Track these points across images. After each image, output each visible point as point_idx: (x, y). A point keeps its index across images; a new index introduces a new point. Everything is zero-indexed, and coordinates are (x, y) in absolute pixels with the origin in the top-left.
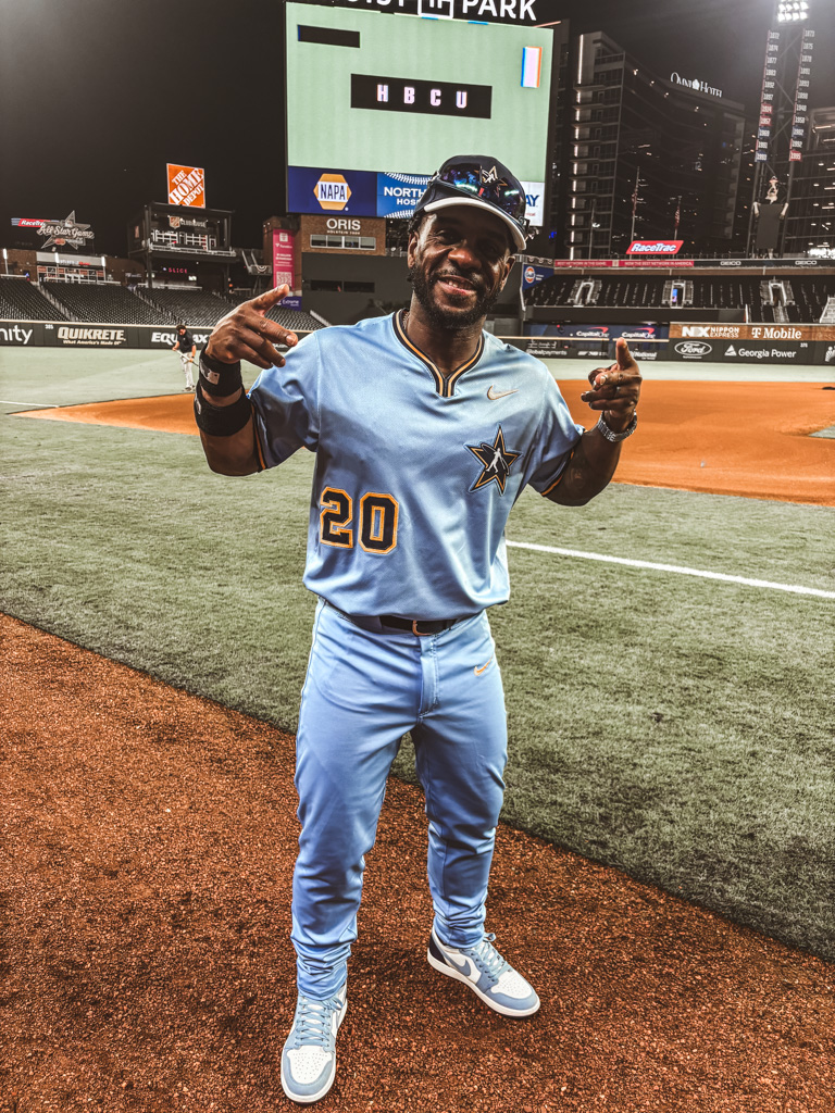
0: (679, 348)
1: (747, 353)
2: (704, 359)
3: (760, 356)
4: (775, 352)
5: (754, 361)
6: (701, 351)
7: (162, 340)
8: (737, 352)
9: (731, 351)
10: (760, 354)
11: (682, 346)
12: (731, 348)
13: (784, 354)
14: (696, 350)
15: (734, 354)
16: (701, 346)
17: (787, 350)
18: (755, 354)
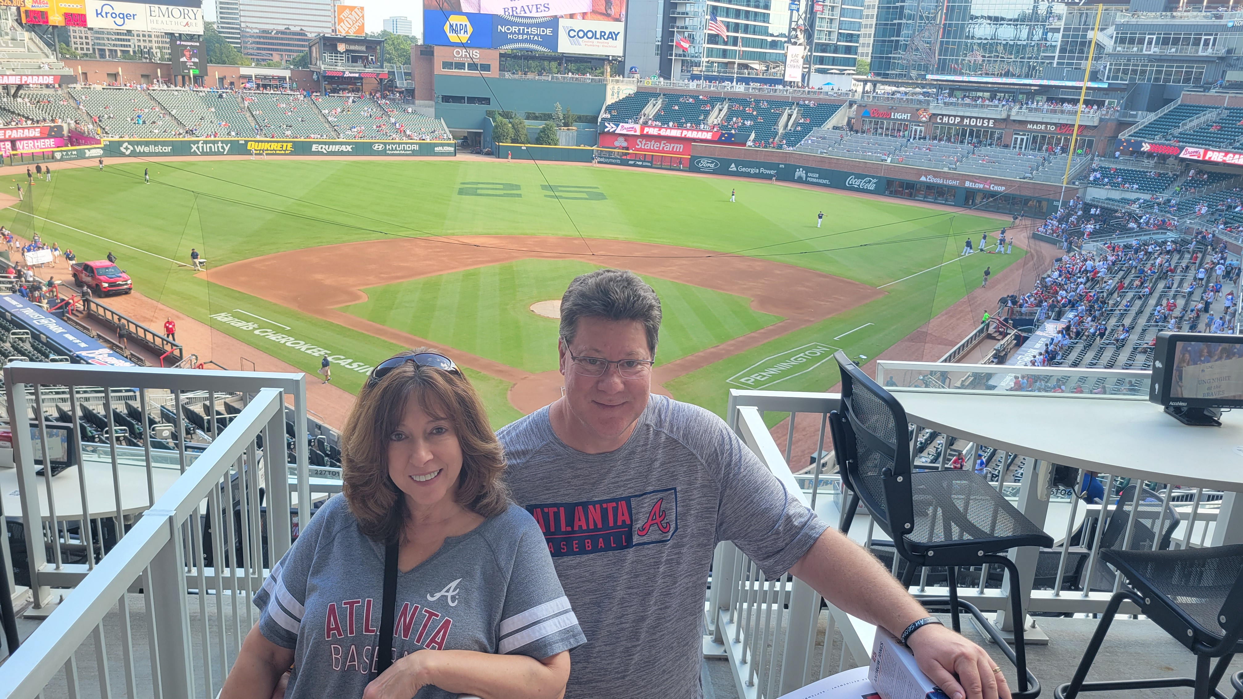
1: (744, 170)
2: (715, 172)
4: (762, 170)
5: (749, 175)
6: (712, 166)
7: (320, 150)
9: (733, 168)
10: (752, 171)
11: (699, 162)
12: (733, 165)
16: (712, 163)
18: (749, 170)
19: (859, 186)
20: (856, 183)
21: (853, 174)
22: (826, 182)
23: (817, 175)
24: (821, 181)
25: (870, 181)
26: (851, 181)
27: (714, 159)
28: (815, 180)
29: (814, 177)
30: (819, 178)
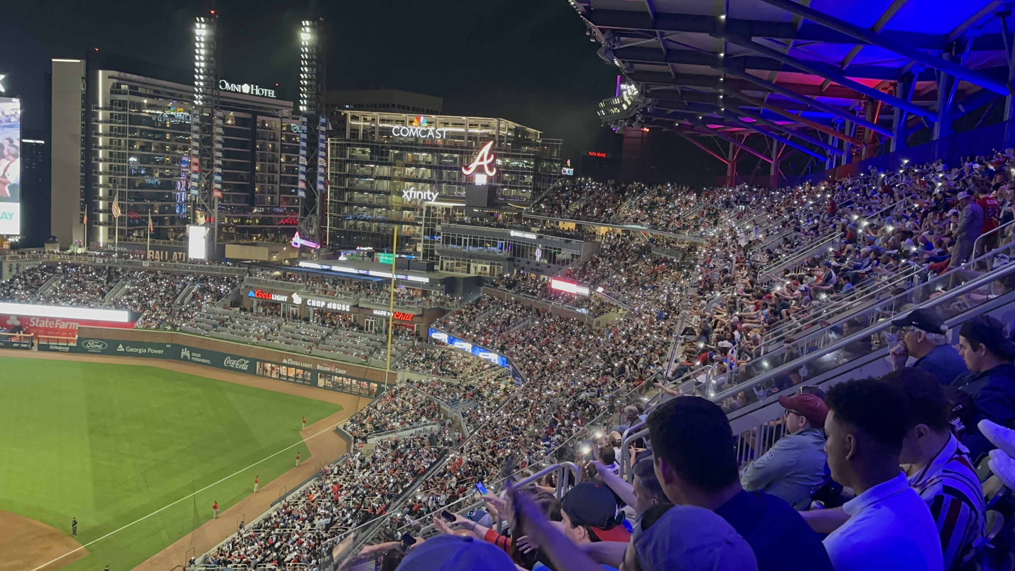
0: (85, 344)
1: (131, 350)
2: (103, 353)
3: (140, 352)
4: (149, 350)
5: (136, 355)
6: (100, 346)
8: (125, 349)
9: (121, 348)
10: (140, 351)
11: (87, 343)
12: (121, 346)
13: (156, 352)
14: (96, 346)
15: (123, 350)
16: (99, 344)
17: (158, 349)
18: (137, 350)
19: (234, 366)
20: (233, 363)
21: (229, 355)
22: (208, 361)
23: (200, 355)
24: (203, 361)
25: (243, 362)
26: (228, 361)
27: (102, 340)
28: (198, 360)
29: (197, 357)
30: (201, 358)
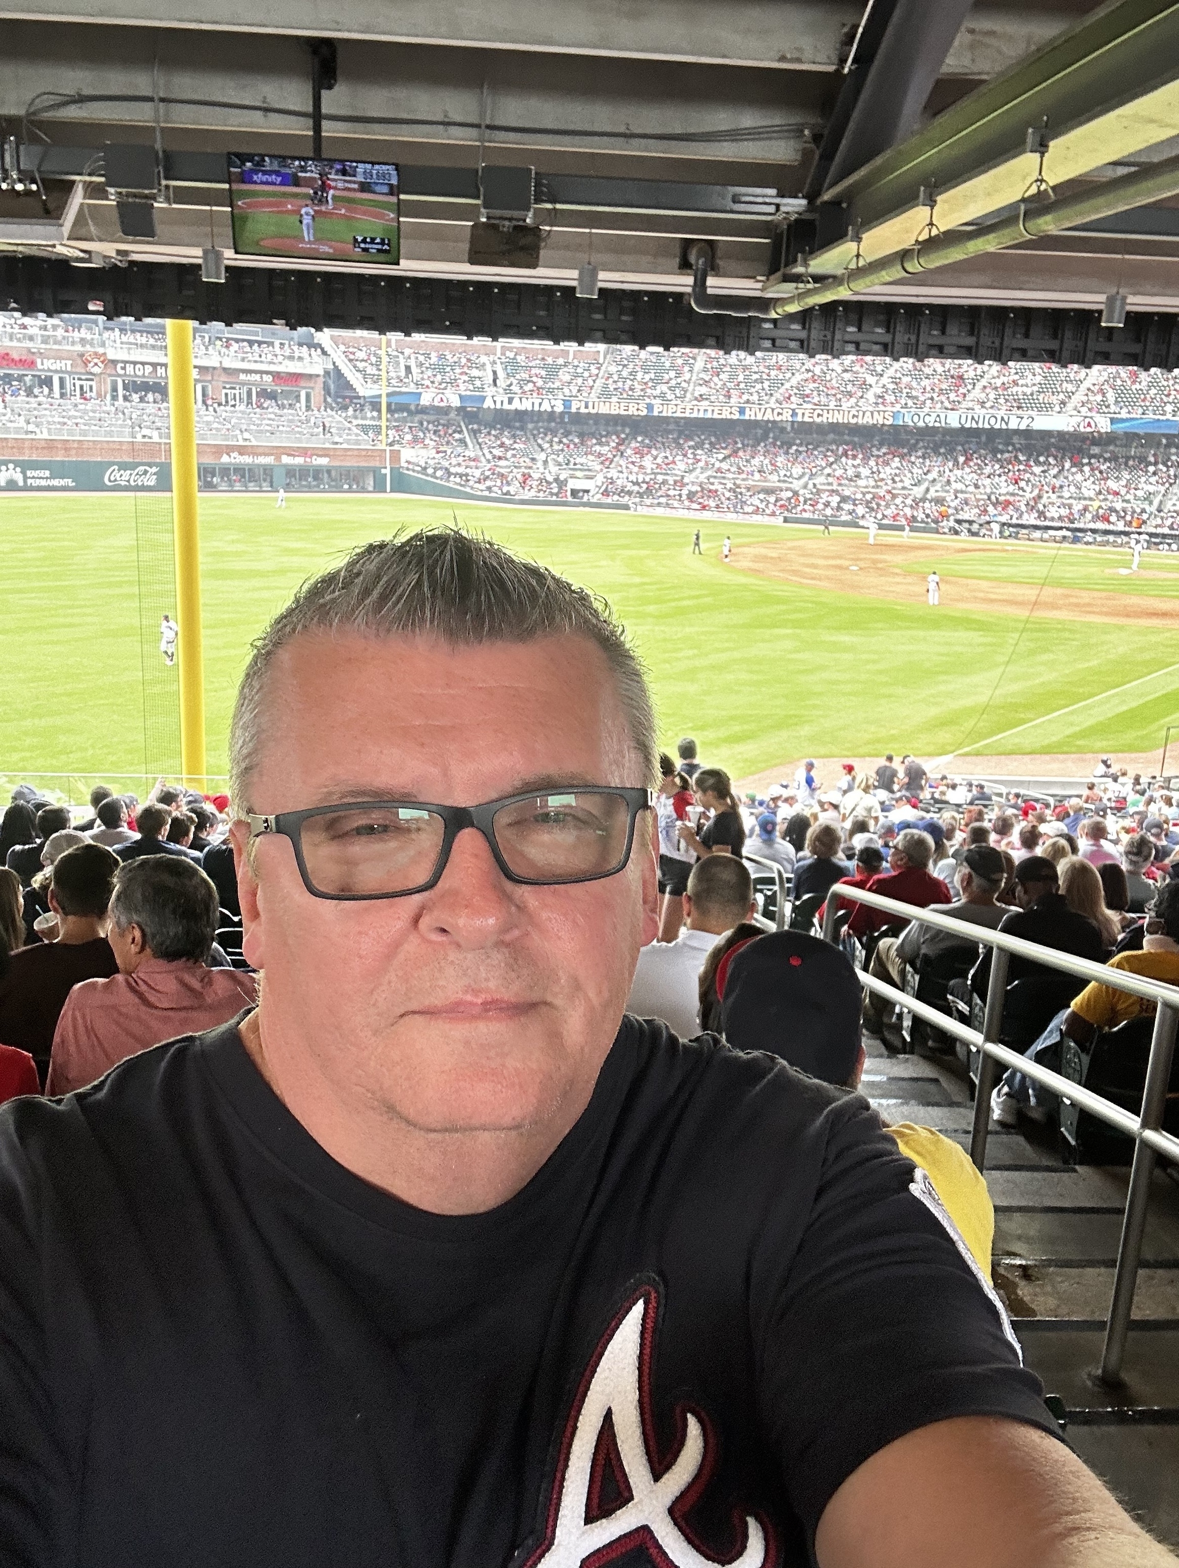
19: (128, 481)
20: (122, 477)
21: (114, 463)
22: (69, 482)
23: (47, 473)
24: (56, 482)
25: (146, 472)
26: (112, 475)
28: (43, 483)
29: (40, 477)
30: (52, 478)
